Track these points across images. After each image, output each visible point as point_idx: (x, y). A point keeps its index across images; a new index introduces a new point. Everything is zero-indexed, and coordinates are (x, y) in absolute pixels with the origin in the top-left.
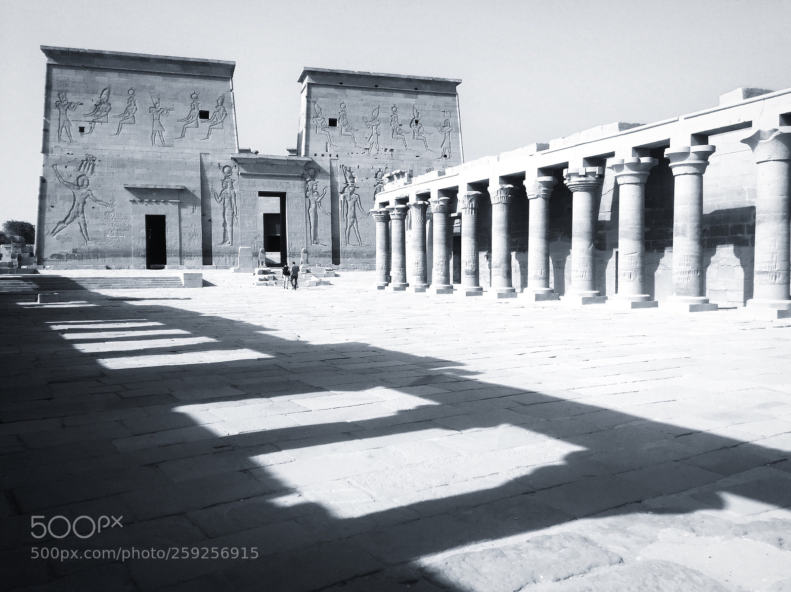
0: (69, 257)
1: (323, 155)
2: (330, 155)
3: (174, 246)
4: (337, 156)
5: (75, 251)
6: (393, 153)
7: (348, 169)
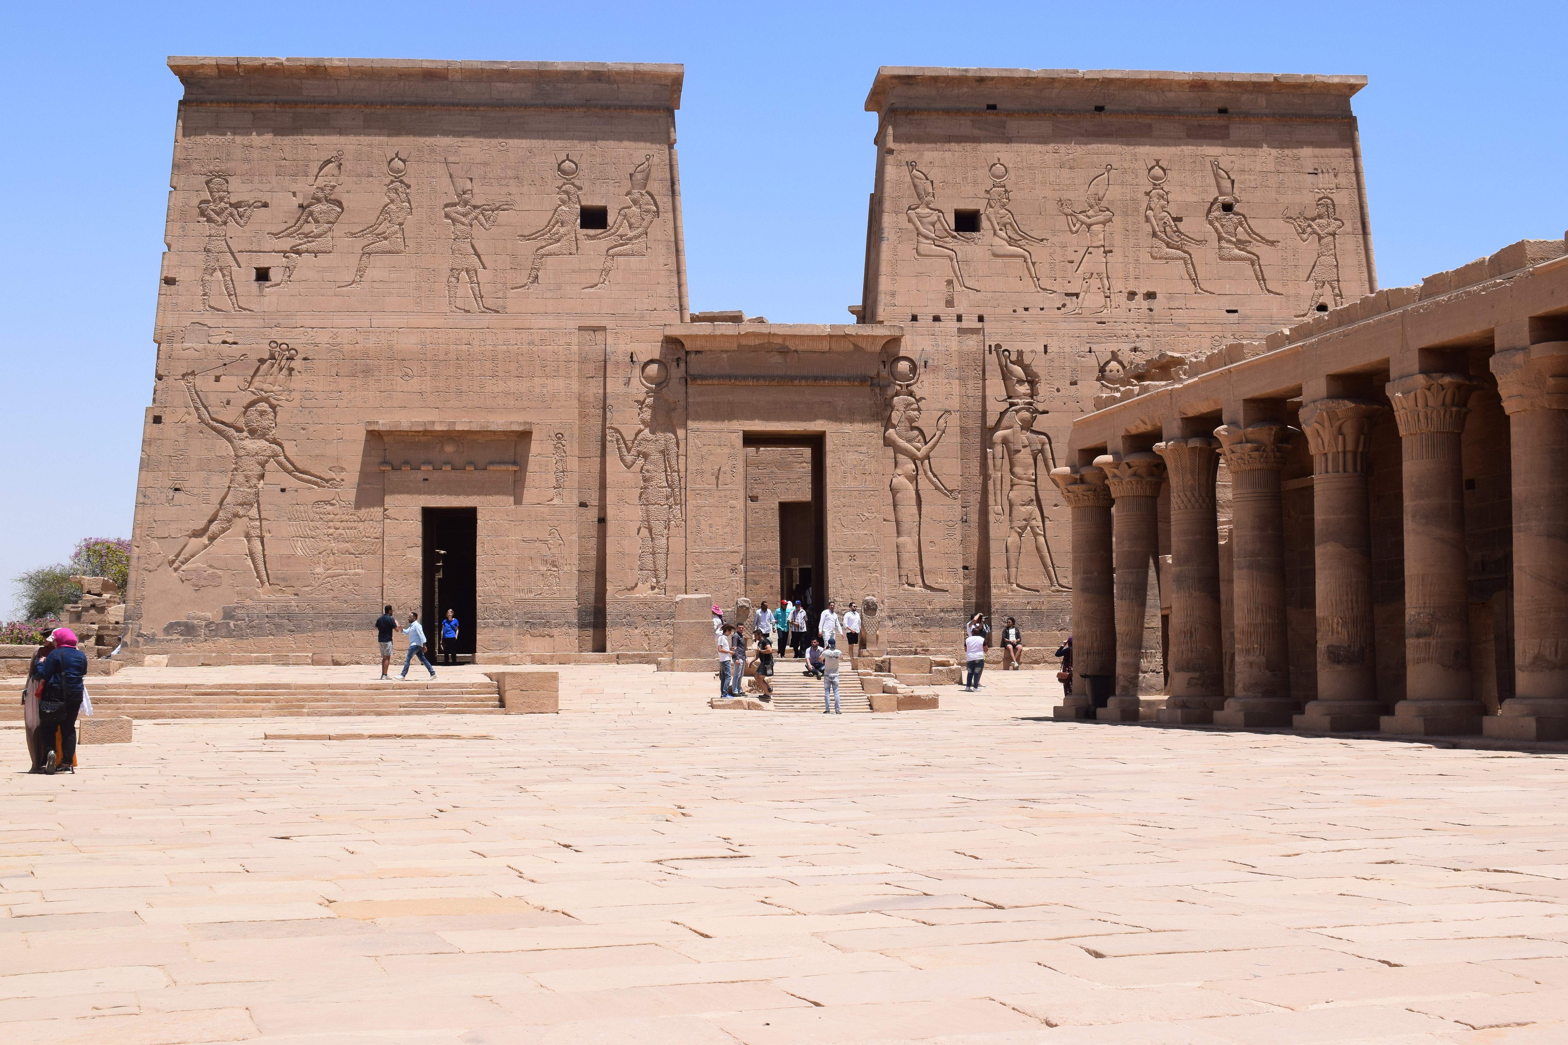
0: (214, 630)
1: (936, 319)
2: (959, 318)
3: (501, 597)
4: (981, 319)
5: (228, 614)
6: (1155, 304)
7: (1014, 357)
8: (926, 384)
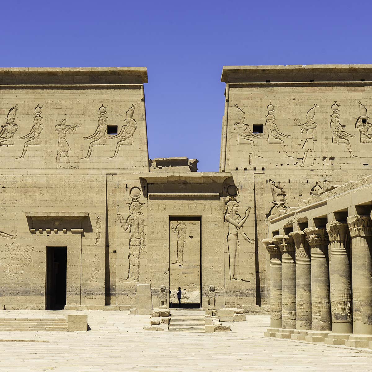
1: (246, 169)
2: (255, 169)
3: (75, 283)
4: (263, 169)
6: (334, 162)
7: (276, 184)
8: (241, 196)
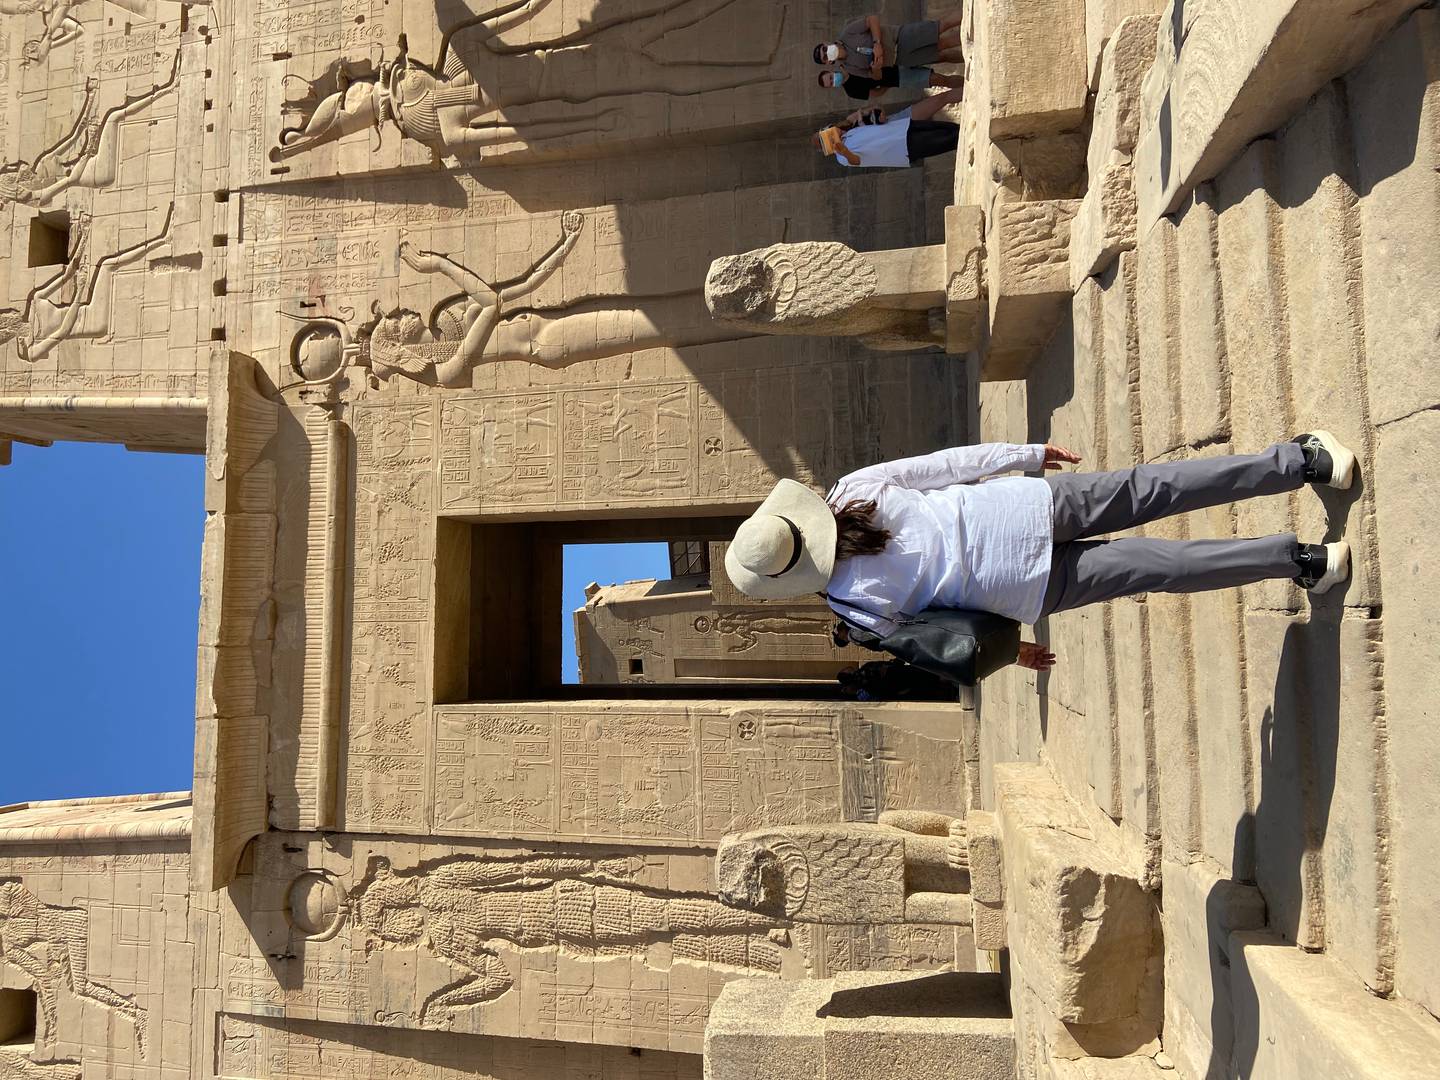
1: (221, 288)
2: (221, 240)
4: (223, 196)
7: (295, 119)
8: (345, 302)
